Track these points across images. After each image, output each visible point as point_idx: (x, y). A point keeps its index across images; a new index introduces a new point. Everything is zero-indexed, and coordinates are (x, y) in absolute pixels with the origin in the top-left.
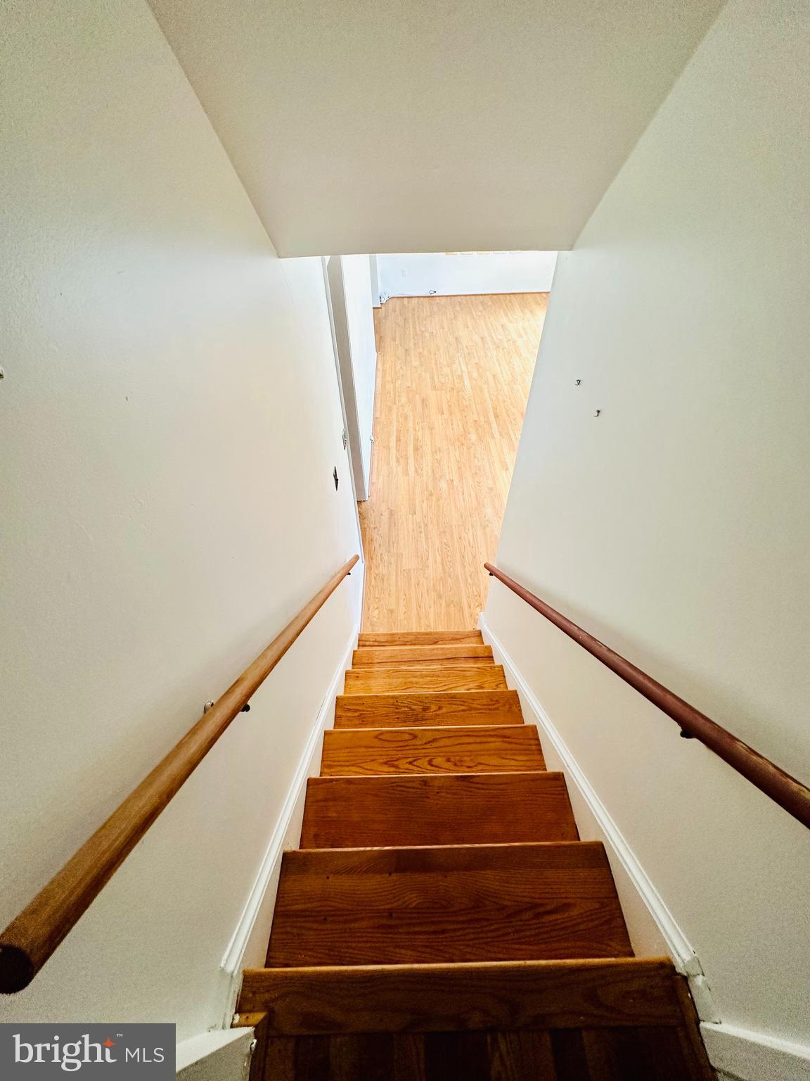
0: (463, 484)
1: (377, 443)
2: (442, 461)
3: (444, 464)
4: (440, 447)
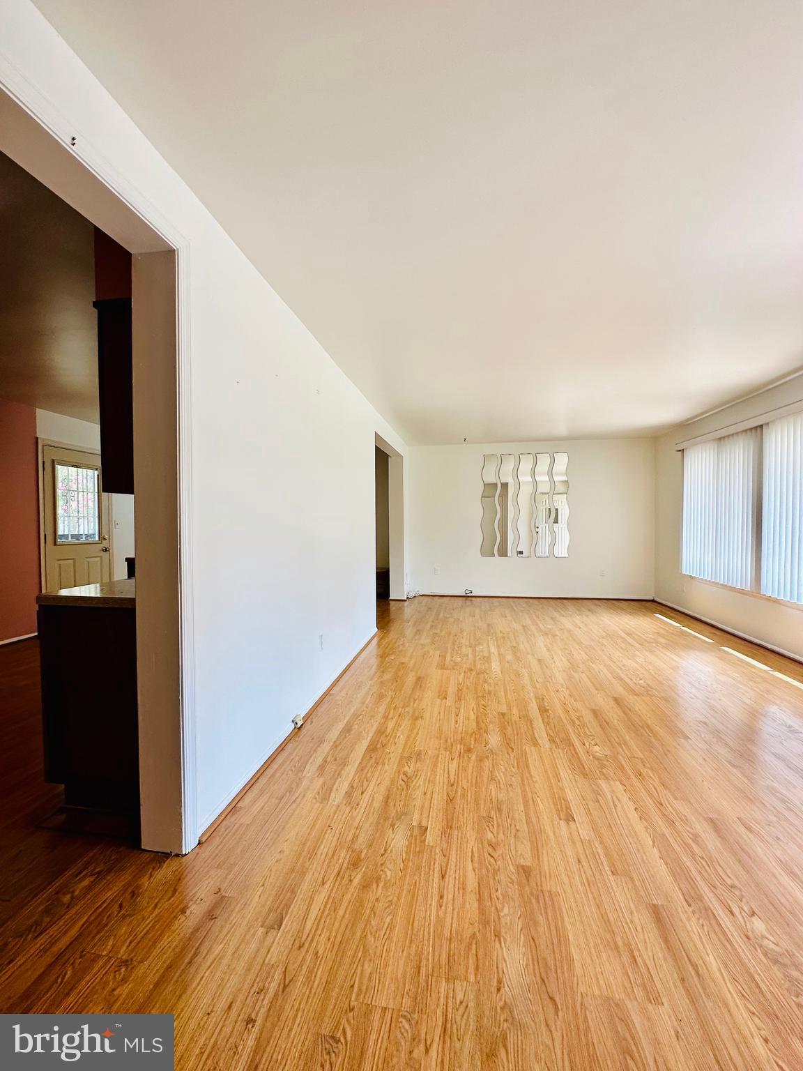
2: (416, 777)
3: (417, 785)
4: (420, 750)
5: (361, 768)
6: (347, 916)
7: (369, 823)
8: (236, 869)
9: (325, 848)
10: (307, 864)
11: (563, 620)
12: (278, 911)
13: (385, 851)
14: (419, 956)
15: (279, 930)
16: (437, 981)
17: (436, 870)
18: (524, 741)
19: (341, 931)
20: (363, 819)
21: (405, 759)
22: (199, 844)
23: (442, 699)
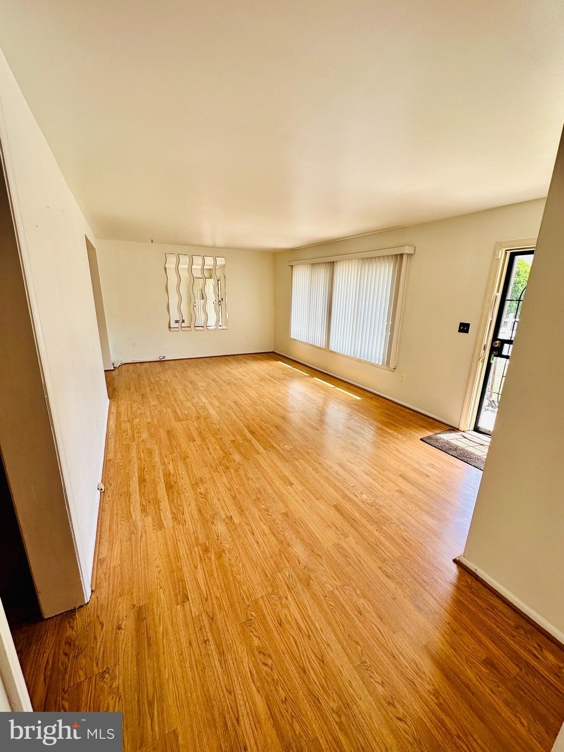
0: (247, 519)
1: (109, 493)
2: (208, 493)
3: (212, 497)
4: (201, 477)
5: (171, 501)
6: (219, 574)
7: (199, 528)
8: (135, 590)
9: (183, 551)
10: (179, 564)
11: (233, 371)
12: (181, 593)
13: (218, 536)
14: (263, 570)
15: (189, 600)
16: (276, 575)
17: (248, 533)
18: (253, 454)
19: (222, 581)
20: (194, 528)
21: (195, 485)
22: (92, 591)
23: (193, 441)
